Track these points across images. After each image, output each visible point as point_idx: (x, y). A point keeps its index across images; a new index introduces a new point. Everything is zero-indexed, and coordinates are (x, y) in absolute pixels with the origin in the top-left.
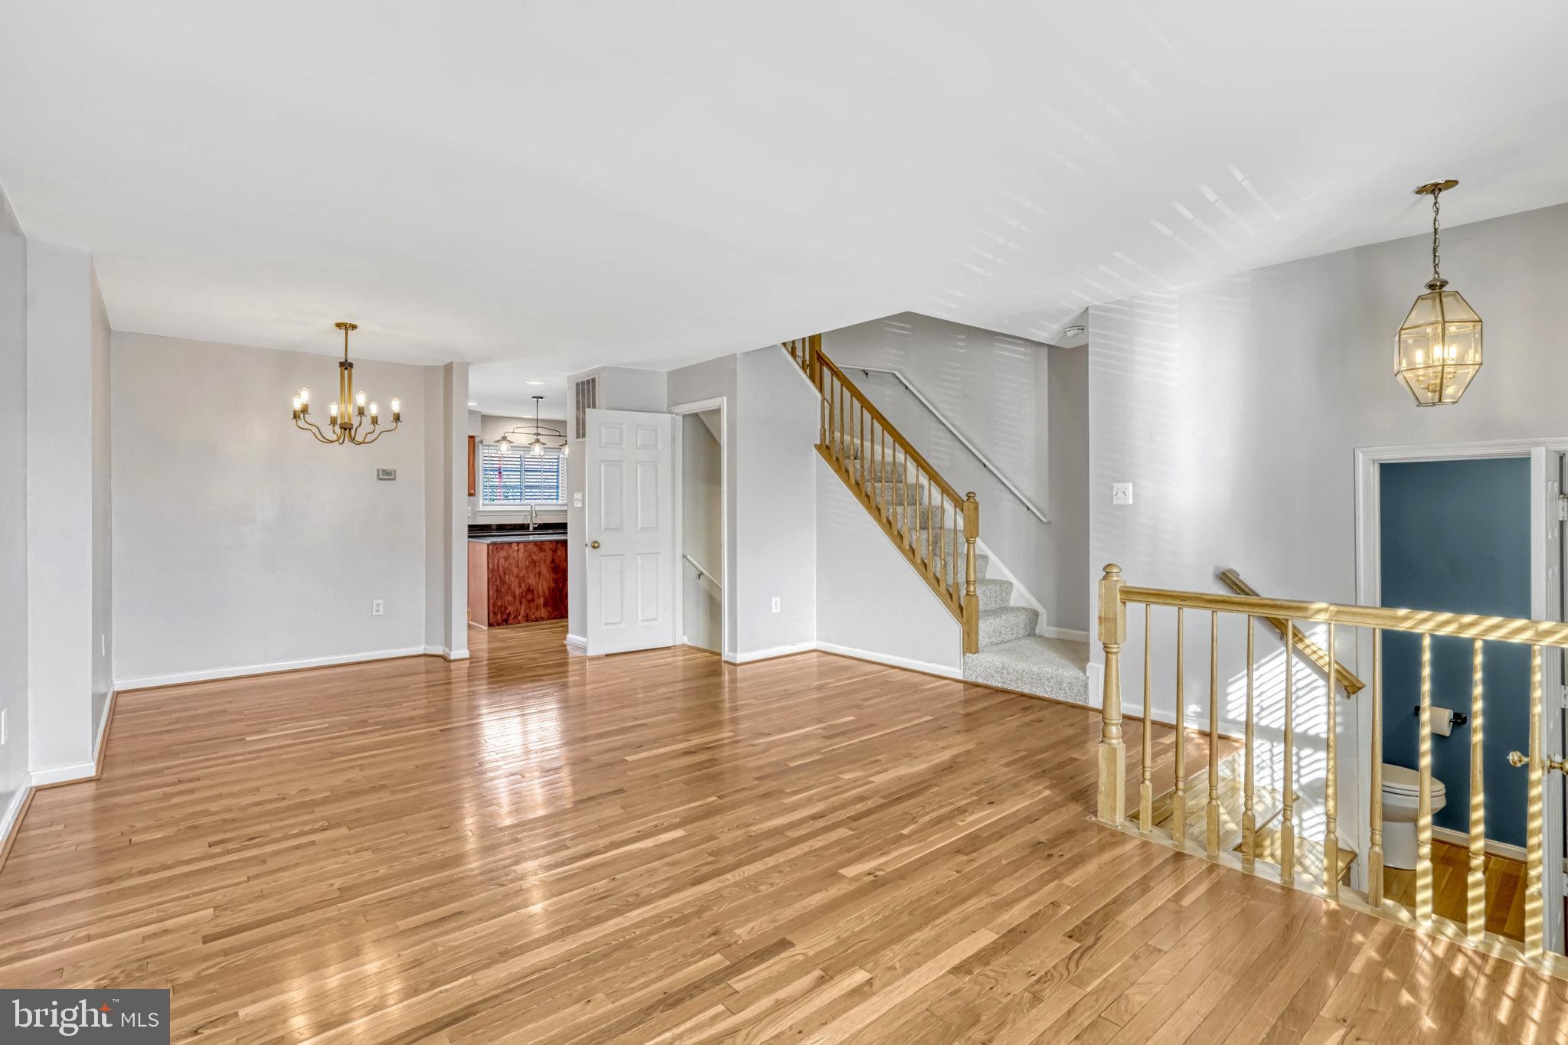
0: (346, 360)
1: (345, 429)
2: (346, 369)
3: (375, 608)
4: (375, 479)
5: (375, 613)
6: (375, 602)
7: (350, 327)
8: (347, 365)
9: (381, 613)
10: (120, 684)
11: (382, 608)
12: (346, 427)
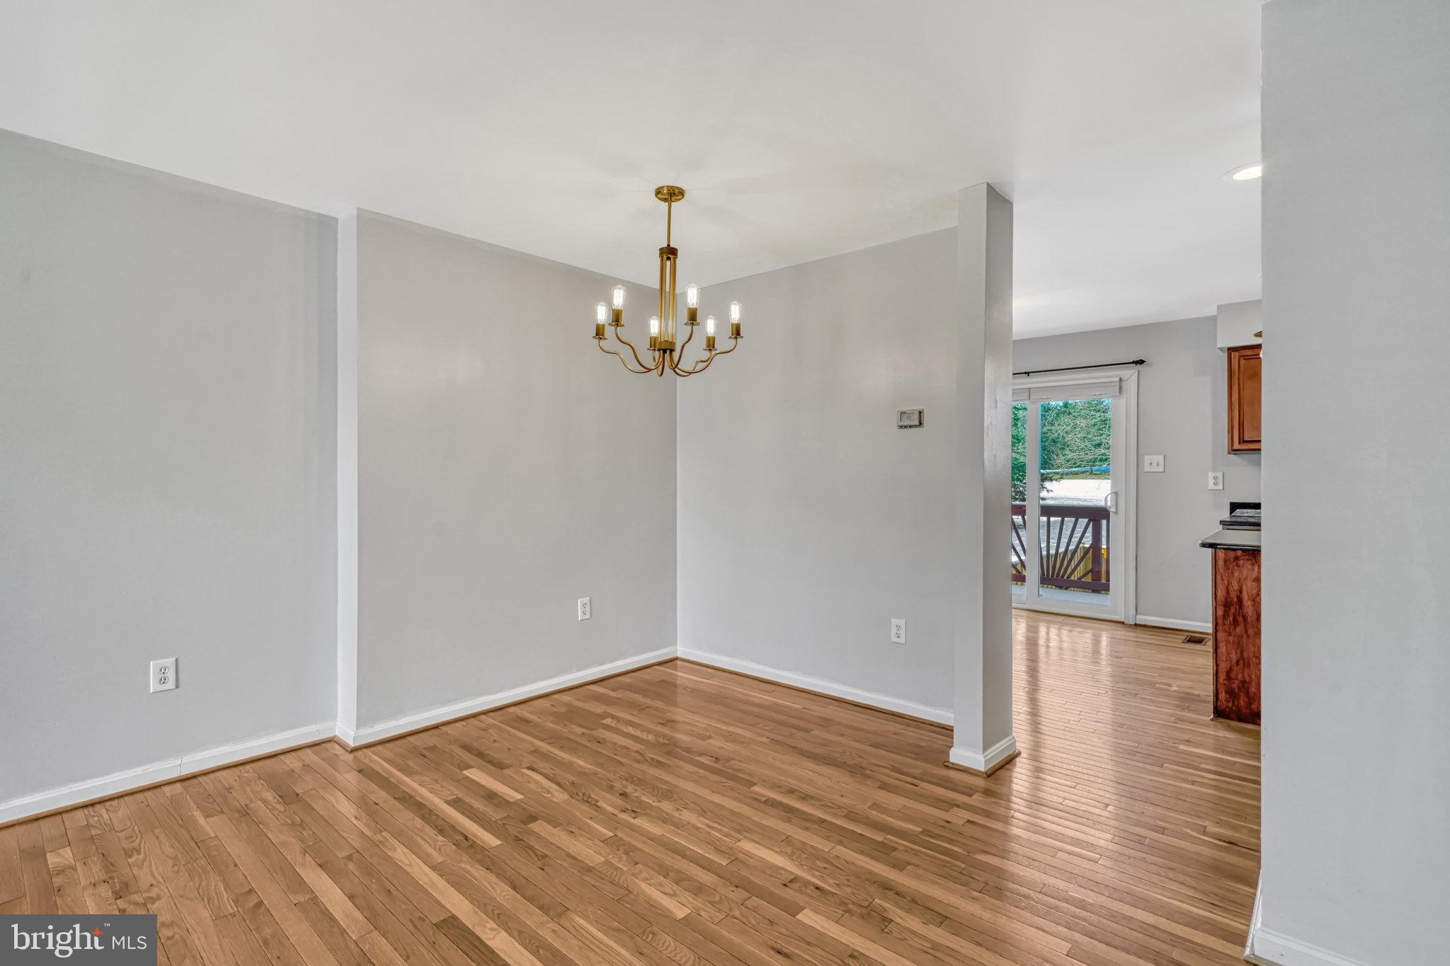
0: (669, 245)
1: (665, 351)
2: (669, 259)
3: (894, 630)
4: (897, 428)
5: (894, 639)
6: (894, 621)
7: (671, 194)
8: (669, 253)
9: (902, 640)
10: (681, 651)
11: (902, 633)
12: (665, 349)
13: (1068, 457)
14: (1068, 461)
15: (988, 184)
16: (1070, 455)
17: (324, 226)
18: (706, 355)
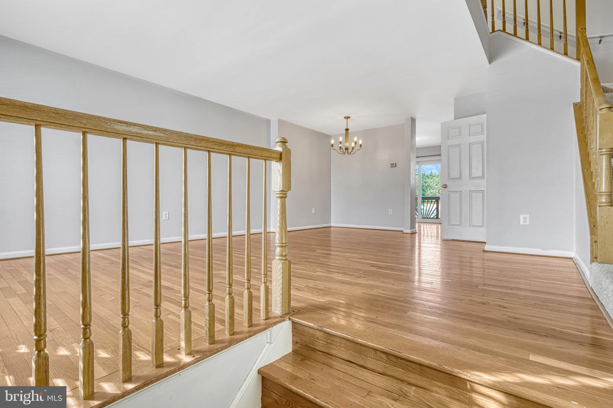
0: (347, 128)
3: (389, 212)
4: (390, 167)
5: (389, 214)
6: (390, 210)
7: (347, 118)
8: (347, 130)
9: (391, 214)
10: (332, 225)
11: (391, 212)
12: (347, 149)
13: (431, 192)
14: (431, 193)
15: (411, 118)
16: (432, 191)
17: (268, 122)
18: (360, 148)
